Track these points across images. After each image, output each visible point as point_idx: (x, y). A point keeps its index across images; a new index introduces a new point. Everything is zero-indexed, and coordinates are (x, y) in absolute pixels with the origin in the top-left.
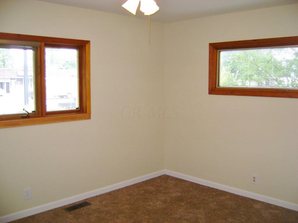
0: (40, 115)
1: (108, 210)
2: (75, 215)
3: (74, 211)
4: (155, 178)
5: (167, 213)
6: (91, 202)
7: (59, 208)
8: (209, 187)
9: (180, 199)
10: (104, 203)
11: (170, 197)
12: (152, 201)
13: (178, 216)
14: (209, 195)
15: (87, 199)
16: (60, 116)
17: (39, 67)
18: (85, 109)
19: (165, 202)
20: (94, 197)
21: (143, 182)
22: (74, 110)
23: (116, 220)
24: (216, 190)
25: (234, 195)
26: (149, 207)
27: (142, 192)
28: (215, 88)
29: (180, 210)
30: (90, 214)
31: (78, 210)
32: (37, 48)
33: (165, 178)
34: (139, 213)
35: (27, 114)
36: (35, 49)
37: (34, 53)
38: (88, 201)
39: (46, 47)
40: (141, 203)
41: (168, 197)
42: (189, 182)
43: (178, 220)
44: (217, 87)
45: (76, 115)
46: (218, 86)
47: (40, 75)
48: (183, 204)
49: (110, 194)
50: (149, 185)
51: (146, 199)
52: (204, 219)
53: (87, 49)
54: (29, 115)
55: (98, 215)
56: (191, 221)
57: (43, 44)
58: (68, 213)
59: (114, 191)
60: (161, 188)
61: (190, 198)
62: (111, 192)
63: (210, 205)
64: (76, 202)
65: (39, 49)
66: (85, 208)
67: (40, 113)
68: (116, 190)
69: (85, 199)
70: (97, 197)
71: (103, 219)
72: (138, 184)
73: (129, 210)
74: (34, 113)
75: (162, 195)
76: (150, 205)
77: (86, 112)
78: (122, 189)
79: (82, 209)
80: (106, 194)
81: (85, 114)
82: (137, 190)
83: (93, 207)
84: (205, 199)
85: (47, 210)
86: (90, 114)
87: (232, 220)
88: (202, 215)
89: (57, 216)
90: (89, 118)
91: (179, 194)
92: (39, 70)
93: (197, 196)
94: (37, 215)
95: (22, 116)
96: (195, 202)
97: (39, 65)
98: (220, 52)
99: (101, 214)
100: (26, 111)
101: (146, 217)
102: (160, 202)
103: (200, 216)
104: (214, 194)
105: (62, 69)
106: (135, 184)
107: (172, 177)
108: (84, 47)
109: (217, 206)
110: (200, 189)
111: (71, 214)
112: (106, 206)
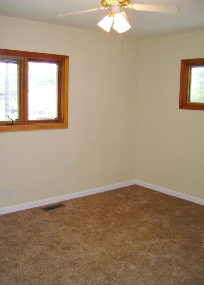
0: (23, 123)
1: (81, 211)
2: (51, 214)
3: (50, 211)
4: (126, 187)
5: (134, 217)
6: (66, 205)
7: (36, 208)
8: (176, 198)
9: (147, 206)
10: (77, 205)
11: (139, 204)
12: (121, 206)
13: (145, 220)
14: (175, 204)
15: (62, 202)
16: (41, 124)
17: (22, 79)
18: (63, 119)
19: (133, 208)
20: (68, 201)
21: (114, 190)
22: (53, 119)
23: (87, 220)
24: (183, 200)
25: (199, 205)
26: (118, 211)
27: (113, 198)
28: (186, 103)
29: (147, 215)
30: (64, 214)
31: (53, 210)
32: (21, 62)
33: (136, 187)
34: (109, 215)
35: (12, 121)
36: (19, 62)
37: (18, 67)
38: (63, 203)
39: (29, 62)
40: (111, 208)
41: (137, 204)
42: (157, 192)
43: (144, 223)
44: (187, 102)
45: (54, 124)
46: (189, 100)
47: (23, 87)
48: (150, 210)
49: (83, 198)
50: (120, 193)
51: (116, 204)
52: (168, 224)
53: (65, 64)
54: (13, 122)
55: (72, 215)
56: (156, 224)
57: (26, 58)
58: (45, 212)
59: (86, 196)
60: (131, 196)
61: (157, 205)
62: (85, 197)
63: (175, 212)
64: (52, 204)
65: (23, 63)
66: (60, 209)
67: (23, 121)
68: (89, 196)
69: (60, 202)
70: (71, 200)
71: (76, 218)
72: (110, 191)
73: (100, 212)
74: (17, 121)
75: (131, 201)
76: (119, 210)
77: (64, 122)
78: (95, 195)
79: (57, 209)
80: (80, 198)
81: (63, 124)
82: (108, 197)
83: (67, 208)
84: (171, 207)
85: (26, 209)
86: (67, 124)
87: (195, 226)
88: (167, 220)
89: (35, 213)
90: (66, 127)
91: (147, 202)
92: (23, 82)
93: (164, 204)
94: (17, 212)
95: (7, 123)
96: (162, 209)
97: (22, 77)
98: (191, 68)
99: (74, 214)
100: (11, 119)
101: (115, 219)
102: (129, 207)
103: (165, 221)
104: (180, 203)
105: (41, 85)
106: (107, 191)
107: (142, 187)
108: (63, 62)
109: (182, 213)
110: (167, 198)
111: (47, 213)
112: (79, 208)
